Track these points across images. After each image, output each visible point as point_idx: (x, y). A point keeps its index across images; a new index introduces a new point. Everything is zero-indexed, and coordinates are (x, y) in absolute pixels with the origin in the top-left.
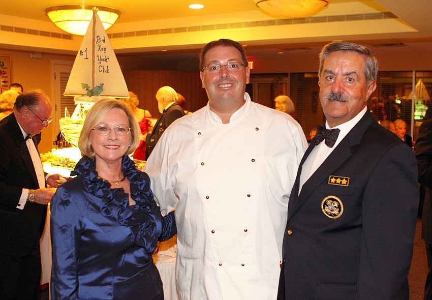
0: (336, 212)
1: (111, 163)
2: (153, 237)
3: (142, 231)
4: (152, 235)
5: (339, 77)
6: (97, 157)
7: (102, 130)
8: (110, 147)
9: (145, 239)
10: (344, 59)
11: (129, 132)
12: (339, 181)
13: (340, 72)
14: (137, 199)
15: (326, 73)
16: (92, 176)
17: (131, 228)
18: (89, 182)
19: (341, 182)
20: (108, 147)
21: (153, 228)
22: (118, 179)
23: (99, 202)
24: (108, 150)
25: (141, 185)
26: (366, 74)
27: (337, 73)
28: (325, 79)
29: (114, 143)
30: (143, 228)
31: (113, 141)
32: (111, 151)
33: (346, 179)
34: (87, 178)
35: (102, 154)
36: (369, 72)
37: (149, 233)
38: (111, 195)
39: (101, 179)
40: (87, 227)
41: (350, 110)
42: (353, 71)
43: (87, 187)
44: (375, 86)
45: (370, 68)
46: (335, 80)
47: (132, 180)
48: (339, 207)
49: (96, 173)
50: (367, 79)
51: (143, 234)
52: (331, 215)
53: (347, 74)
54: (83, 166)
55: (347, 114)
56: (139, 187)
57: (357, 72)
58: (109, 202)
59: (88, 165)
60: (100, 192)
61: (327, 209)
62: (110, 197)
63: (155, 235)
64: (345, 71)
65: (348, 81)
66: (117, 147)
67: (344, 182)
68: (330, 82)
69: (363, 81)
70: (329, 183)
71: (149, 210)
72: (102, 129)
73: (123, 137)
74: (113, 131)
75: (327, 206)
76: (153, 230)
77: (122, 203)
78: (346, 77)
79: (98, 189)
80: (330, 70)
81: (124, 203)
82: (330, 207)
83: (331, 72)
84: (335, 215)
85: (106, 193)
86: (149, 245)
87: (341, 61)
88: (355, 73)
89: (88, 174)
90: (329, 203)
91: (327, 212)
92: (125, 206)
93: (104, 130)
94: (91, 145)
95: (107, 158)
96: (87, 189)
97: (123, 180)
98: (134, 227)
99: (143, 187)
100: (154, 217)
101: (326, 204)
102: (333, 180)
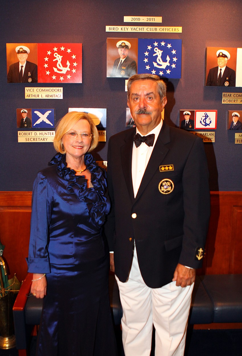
0: (169, 189)
2: (102, 213)
3: (95, 208)
4: (102, 212)
5: (142, 97)
6: (67, 154)
7: (72, 135)
8: (76, 147)
9: (96, 214)
10: (144, 85)
12: (167, 168)
13: (143, 94)
14: (95, 185)
15: (133, 96)
16: (63, 166)
17: (87, 204)
18: (60, 170)
19: (169, 169)
20: (75, 147)
21: (103, 207)
22: (81, 169)
23: (66, 183)
24: (75, 149)
25: (99, 175)
26: (159, 94)
27: (141, 95)
28: (133, 100)
29: (80, 145)
30: (95, 206)
31: (79, 143)
32: (77, 150)
33: (172, 166)
34: (60, 167)
35: (71, 152)
36: (161, 92)
37: (100, 210)
38: (75, 180)
39: (69, 168)
40: (56, 201)
41: (153, 119)
42: (151, 92)
43: (59, 173)
44: (166, 101)
45: (161, 89)
46: (140, 99)
47: (92, 171)
48: (171, 185)
49: (66, 164)
50: (161, 97)
51: (95, 210)
52: (166, 192)
53: (147, 94)
54: (56, 159)
55: (151, 122)
56: (97, 177)
57: (154, 92)
58: (73, 184)
59: (61, 158)
60: (68, 177)
61: (162, 189)
62: (74, 181)
63: (104, 212)
64: (145, 93)
65: (149, 99)
66: (82, 147)
67: (171, 168)
68: (137, 102)
69: (158, 98)
70: (160, 171)
71: (102, 194)
73: (86, 140)
74: (79, 137)
75: (163, 186)
76: (103, 209)
77: (82, 186)
78: (147, 96)
79: (67, 174)
80: (135, 93)
81: (84, 186)
82: (165, 187)
83: (136, 94)
84: (169, 191)
85: (72, 178)
86: (99, 218)
87: (142, 86)
88: (152, 93)
89: (60, 164)
90: (164, 184)
91: (163, 191)
92: (84, 188)
93: (73, 135)
94: (63, 144)
95: (74, 154)
96: (59, 174)
97: (84, 170)
98: (90, 203)
99: (100, 176)
100: (105, 199)
101: (162, 185)
102: (163, 169)
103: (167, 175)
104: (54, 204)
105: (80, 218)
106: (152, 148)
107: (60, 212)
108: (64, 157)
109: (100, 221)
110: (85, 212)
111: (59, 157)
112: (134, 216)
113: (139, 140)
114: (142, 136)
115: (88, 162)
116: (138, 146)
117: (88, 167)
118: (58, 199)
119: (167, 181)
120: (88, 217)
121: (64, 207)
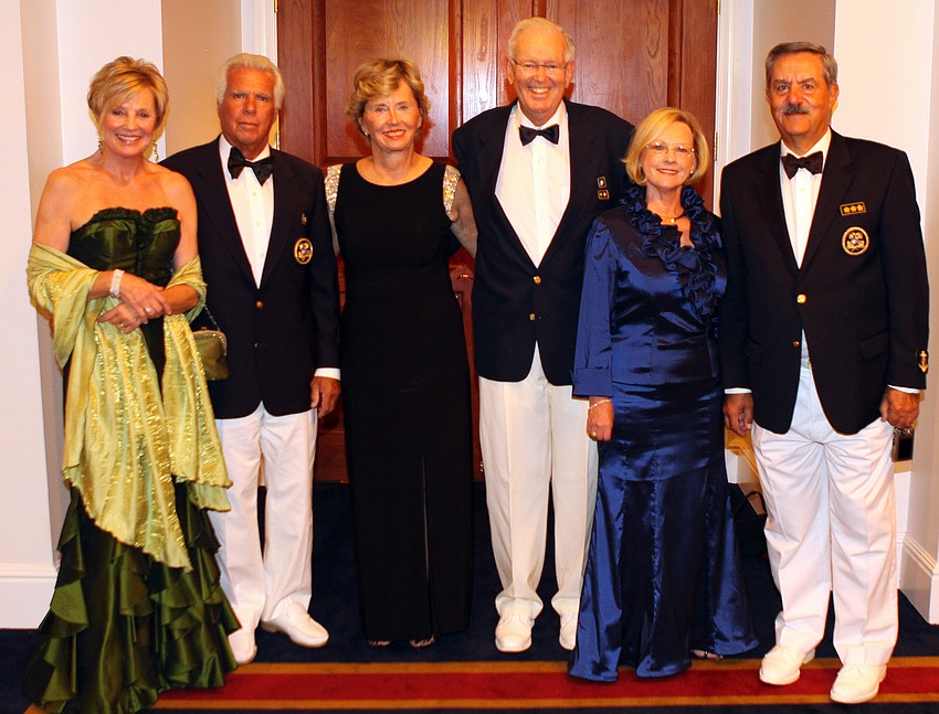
0: (861, 245)
1: (665, 193)
2: (709, 294)
4: (707, 292)
6: (648, 184)
7: (658, 149)
8: (665, 171)
11: (691, 155)
12: (853, 209)
14: (697, 241)
16: (638, 207)
17: (679, 275)
18: (633, 214)
19: (857, 209)
20: (663, 171)
22: (672, 214)
24: (663, 175)
25: (705, 226)
26: (825, 78)
28: (776, 90)
29: (671, 167)
30: (695, 279)
31: (670, 164)
32: (665, 177)
33: (862, 205)
34: (632, 208)
35: (654, 180)
36: (828, 75)
37: (703, 288)
38: (658, 232)
39: (650, 212)
40: (624, 269)
43: (631, 219)
45: (829, 70)
47: (693, 219)
48: (864, 239)
49: (645, 204)
50: (828, 83)
51: (694, 286)
52: (855, 251)
54: (628, 194)
59: (636, 193)
60: (646, 226)
61: (849, 246)
63: (714, 293)
66: (675, 172)
67: (860, 208)
69: (823, 86)
70: (843, 215)
71: (709, 257)
72: (657, 147)
73: (682, 160)
74: (671, 152)
75: (850, 241)
76: (709, 286)
77: (671, 243)
81: (674, 243)
82: (854, 242)
84: (860, 249)
90: (851, 236)
91: (850, 250)
92: (676, 246)
93: (660, 150)
94: (641, 168)
95: (661, 185)
97: (681, 217)
98: (684, 275)
99: (707, 228)
100: (715, 268)
101: (848, 239)
102: (847, 210)
103: (855, 220)
104: (621, 275)
105: (668, 301)
106: (820, 176)
107: (630, 290)
108: (643, 189)
109: (705, 308)
110: (675, 291)
111: (634, 191)
112: (801, 299)
113: (793, 166)
114: (798, 157)
115: (687, 203)
116: (791, 175)
117: (688, 212)
118: (627, 265)
119: (856, 231)
120: (683, 300)
121: (637, 280)
